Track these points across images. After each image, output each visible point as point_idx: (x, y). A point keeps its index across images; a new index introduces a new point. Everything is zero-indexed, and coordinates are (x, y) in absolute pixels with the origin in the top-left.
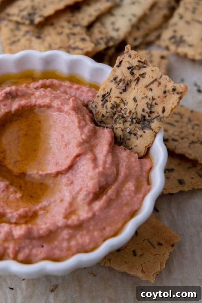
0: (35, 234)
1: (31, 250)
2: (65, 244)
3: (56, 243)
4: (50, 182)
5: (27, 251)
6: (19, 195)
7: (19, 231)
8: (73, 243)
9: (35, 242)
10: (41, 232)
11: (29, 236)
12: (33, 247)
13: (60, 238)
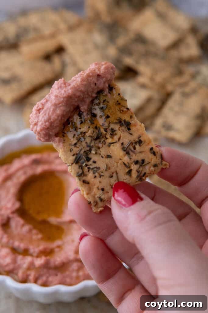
0: (52, 264)
1: (48, 278)
2: (74, 274)
3: (67, 273)
4: (64, 227)
5: (44, 278)
6: (40, 236)
7: (39, 262)
8: (81, 273)
9: (51, 272)
10: (57, 263)
11: (46, 266)
12: (50, 275)
13: (71, 269)
